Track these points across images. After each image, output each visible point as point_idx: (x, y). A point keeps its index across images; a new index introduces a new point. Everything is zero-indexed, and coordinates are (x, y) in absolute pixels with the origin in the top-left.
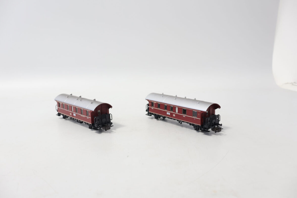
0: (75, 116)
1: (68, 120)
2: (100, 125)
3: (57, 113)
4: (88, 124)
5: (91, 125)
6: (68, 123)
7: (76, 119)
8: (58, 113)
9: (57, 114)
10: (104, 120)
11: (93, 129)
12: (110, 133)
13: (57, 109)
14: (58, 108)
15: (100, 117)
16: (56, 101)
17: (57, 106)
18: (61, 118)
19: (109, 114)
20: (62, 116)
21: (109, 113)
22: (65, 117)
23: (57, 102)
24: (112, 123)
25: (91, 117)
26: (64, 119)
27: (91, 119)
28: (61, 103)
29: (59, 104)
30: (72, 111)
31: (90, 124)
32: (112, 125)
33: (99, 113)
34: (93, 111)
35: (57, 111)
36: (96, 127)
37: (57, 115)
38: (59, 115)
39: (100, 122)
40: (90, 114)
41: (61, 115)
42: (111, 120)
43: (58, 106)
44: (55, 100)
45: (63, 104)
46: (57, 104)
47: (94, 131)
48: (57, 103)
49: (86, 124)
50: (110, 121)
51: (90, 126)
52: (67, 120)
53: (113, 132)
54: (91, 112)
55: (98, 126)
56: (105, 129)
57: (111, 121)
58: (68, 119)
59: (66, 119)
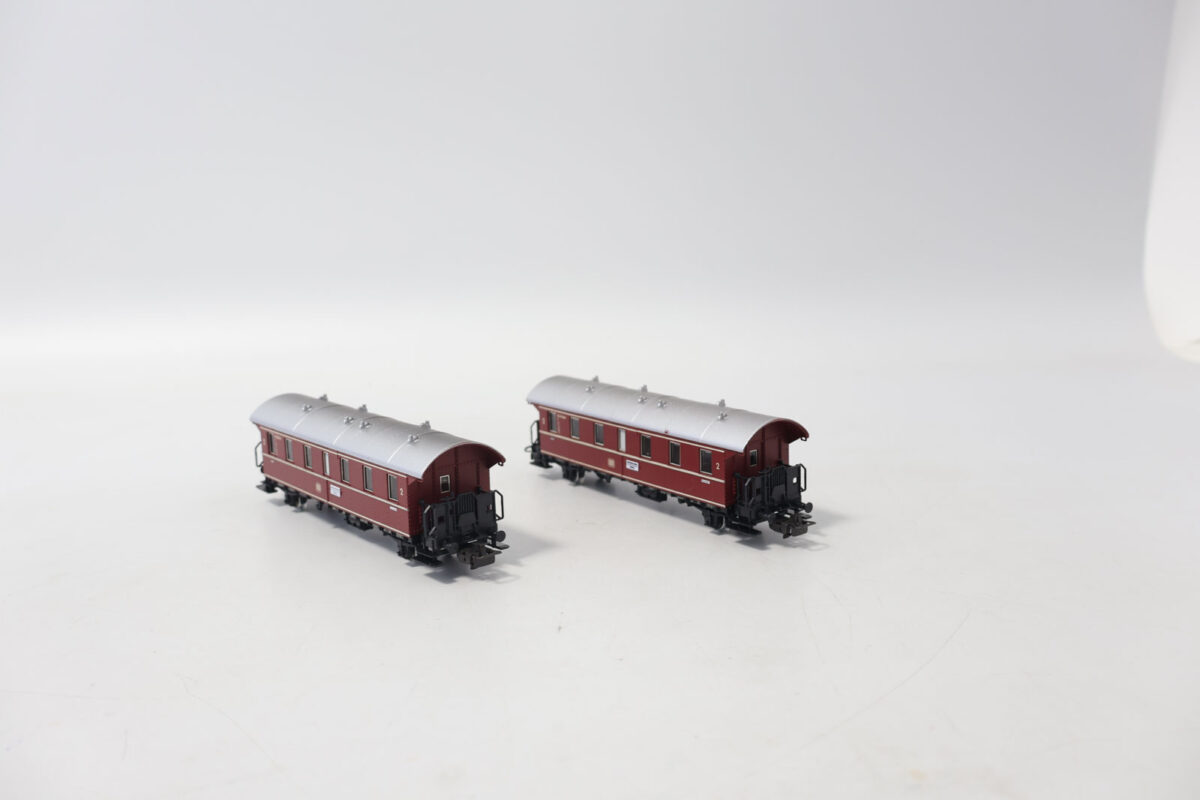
0: (338, 495)
1: (308, 510)
2: (448, 541)
3: (262, 477)
4: (393, 534)
5: (410, 541)
6: (309, 524)
7: (341, 511)
8: (264, 479)
9: (260, 484)
10: (467, 520)
11: (415, 558)
12: (492, 578)
13: (260, 460)
14: (264, 457)
15: (450, 507)
16: (258, 426)
17: (260, 449)
18: (277, 503)
19: (492, 494)
20: (280, 494)
21: (492, 488)
22: (293, 499)
23: (262, 431)
24: (502, 535)
25: (409, 506)
26: (289, 509)
27: (410, 513)
28: (277, 438)
29: (269, 440)
30: (324, 475)
31: (405, 538)
32: (505, 542)
33: (445, 486)
34: (417, 480)
35: (262, 471)
36: (430, 549)
37: (258, 487)
38: (269, 486)
39: (447, 531)
40: (402, 492)
41: (277, 489)
42: (500, 518)
43: (267, 450)
44: (254, 423)
45: (285, 439)
46: (260, 440)
47: (423, 570)
48: (262, 437)
49: (386, 534)
50: (496, 526)
51: (403, 547)
52: (302, 510)
53: (505, 574)
54: (411, 481)
55: (440, 544)
56: (472, 564)
57: (501, 525)
58: (306, 505)
59: (300, 505)
